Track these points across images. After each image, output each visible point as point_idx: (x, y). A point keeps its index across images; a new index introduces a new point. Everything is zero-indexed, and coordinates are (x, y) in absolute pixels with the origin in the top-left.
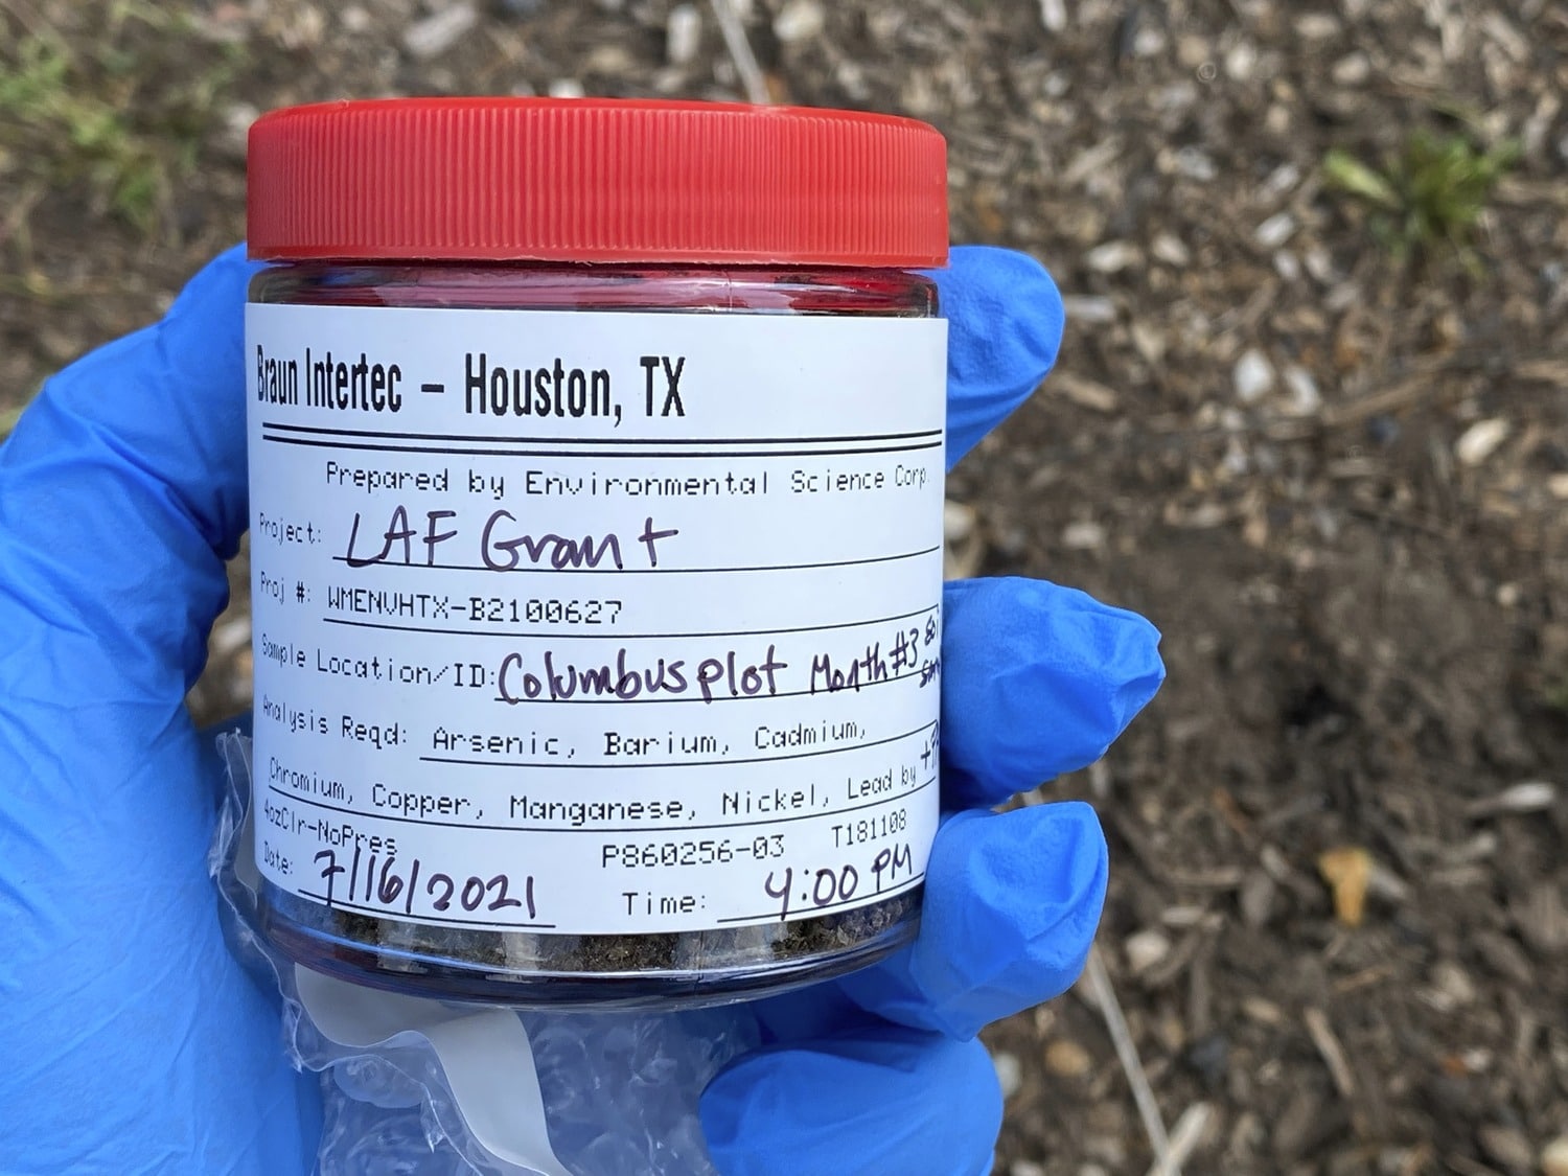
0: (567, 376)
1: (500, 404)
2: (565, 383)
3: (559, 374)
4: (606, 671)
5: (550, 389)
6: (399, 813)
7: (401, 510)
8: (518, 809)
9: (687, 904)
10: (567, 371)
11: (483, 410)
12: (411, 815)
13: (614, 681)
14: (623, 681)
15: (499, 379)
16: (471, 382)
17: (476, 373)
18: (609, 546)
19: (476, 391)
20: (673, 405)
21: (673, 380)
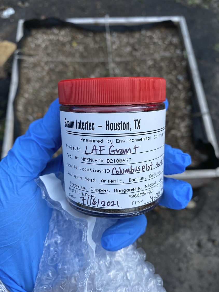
0: (123, 124)
1: (112, 129)
2: (122, 125)
3: (121, 123)
4: (129, 169)
5: (120, 126)
6: (96, 192)
7: (95, 146)
8: (116, 191)
9: (140, 202)
10: (123, 123)
11: (109, 130)
12: (98, 192)
13: (130, 170)
14: (131, 170)
15: (112, 125)
16: (107, 125)
17: (108, 124)
18: (129, 150)
19: (108, 127)
20: (139, 127)
21: (139, 123)
